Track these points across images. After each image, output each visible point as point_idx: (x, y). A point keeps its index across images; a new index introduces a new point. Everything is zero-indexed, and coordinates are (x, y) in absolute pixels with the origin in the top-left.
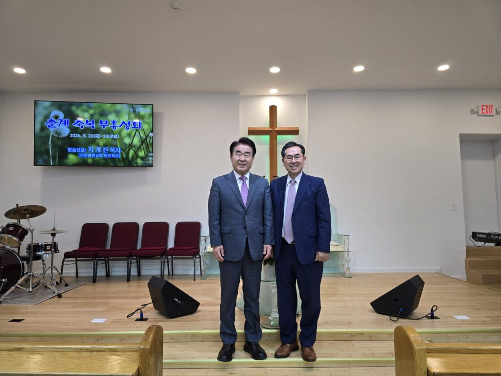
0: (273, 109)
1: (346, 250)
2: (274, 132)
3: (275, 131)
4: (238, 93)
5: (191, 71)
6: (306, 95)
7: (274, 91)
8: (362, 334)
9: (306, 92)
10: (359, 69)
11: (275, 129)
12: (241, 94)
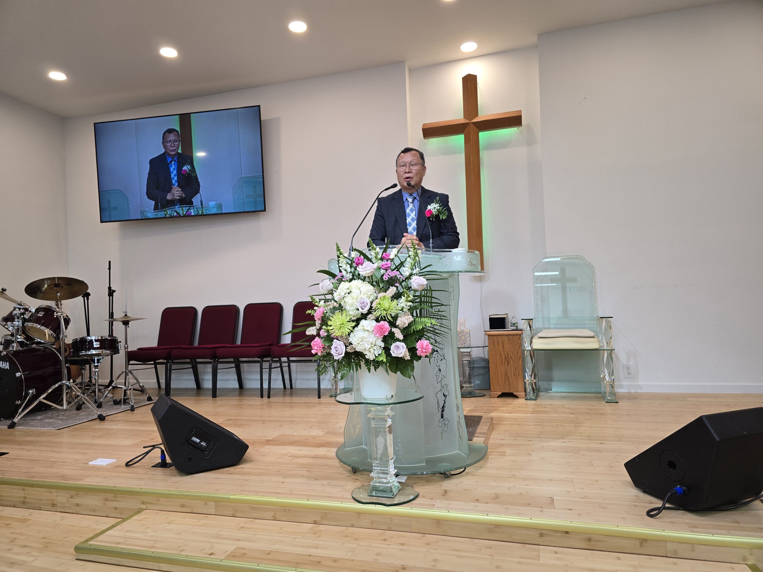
0: (468, 82)
2: (472, 126)
3: (474, 123)
4: (404, 62)
6: (535, 46)
7: (469, 48)
9: (536, 38)
11: (474, 121)
12: (407, 64)
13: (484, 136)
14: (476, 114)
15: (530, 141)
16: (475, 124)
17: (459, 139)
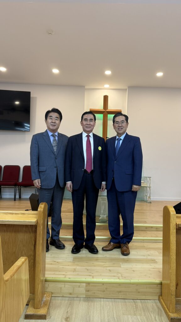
0: (106, 98)
1: (148, 186)
2: (106, 112)
4: (84, 87)
5: (56, 71)
6: (126, 90)
7: (107, 86)
8: (152, 227)
9: (127, 88)
10: (160, 74)
12: (86, 87)
13: (109, 115)
14: (108, 109)
17: (101, 116)
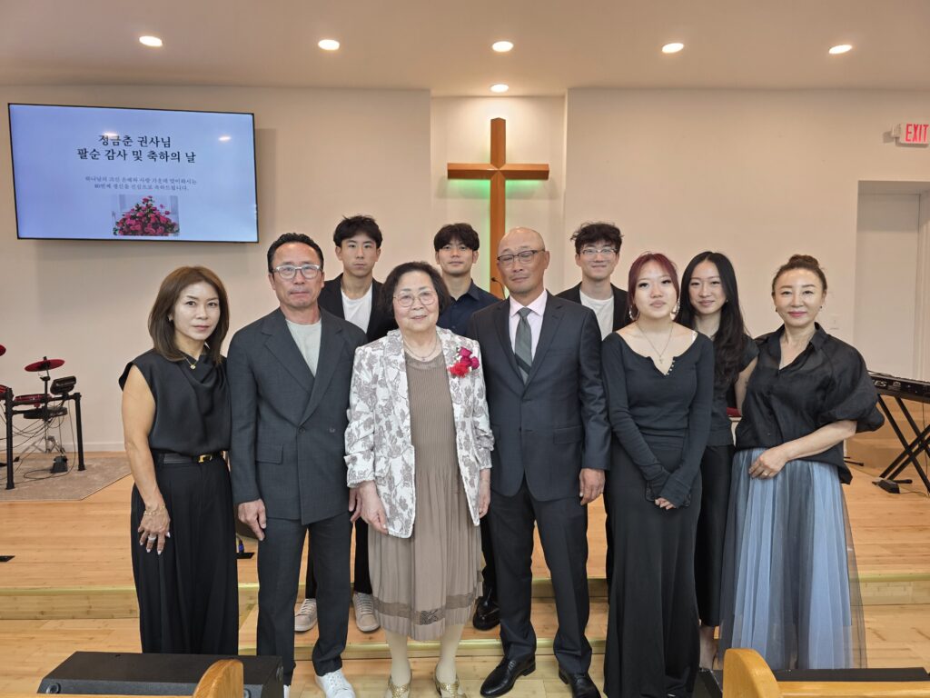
0: (498, 127)
2: (500, 174)
3: (501, 171)
4: (428, 91)
5: (329, 45)
6: (563, 97)
7: (500, 88)
9: (565, 91)
10: (673, 48)
11: (503, 168)
12: (434, 93)
13: (509, 183)
14: (504, 162)
15: (552, 196)
16: (503, 172)
17: (485, 184)
